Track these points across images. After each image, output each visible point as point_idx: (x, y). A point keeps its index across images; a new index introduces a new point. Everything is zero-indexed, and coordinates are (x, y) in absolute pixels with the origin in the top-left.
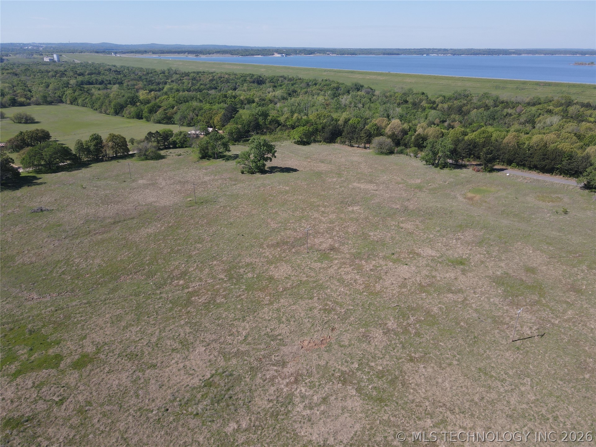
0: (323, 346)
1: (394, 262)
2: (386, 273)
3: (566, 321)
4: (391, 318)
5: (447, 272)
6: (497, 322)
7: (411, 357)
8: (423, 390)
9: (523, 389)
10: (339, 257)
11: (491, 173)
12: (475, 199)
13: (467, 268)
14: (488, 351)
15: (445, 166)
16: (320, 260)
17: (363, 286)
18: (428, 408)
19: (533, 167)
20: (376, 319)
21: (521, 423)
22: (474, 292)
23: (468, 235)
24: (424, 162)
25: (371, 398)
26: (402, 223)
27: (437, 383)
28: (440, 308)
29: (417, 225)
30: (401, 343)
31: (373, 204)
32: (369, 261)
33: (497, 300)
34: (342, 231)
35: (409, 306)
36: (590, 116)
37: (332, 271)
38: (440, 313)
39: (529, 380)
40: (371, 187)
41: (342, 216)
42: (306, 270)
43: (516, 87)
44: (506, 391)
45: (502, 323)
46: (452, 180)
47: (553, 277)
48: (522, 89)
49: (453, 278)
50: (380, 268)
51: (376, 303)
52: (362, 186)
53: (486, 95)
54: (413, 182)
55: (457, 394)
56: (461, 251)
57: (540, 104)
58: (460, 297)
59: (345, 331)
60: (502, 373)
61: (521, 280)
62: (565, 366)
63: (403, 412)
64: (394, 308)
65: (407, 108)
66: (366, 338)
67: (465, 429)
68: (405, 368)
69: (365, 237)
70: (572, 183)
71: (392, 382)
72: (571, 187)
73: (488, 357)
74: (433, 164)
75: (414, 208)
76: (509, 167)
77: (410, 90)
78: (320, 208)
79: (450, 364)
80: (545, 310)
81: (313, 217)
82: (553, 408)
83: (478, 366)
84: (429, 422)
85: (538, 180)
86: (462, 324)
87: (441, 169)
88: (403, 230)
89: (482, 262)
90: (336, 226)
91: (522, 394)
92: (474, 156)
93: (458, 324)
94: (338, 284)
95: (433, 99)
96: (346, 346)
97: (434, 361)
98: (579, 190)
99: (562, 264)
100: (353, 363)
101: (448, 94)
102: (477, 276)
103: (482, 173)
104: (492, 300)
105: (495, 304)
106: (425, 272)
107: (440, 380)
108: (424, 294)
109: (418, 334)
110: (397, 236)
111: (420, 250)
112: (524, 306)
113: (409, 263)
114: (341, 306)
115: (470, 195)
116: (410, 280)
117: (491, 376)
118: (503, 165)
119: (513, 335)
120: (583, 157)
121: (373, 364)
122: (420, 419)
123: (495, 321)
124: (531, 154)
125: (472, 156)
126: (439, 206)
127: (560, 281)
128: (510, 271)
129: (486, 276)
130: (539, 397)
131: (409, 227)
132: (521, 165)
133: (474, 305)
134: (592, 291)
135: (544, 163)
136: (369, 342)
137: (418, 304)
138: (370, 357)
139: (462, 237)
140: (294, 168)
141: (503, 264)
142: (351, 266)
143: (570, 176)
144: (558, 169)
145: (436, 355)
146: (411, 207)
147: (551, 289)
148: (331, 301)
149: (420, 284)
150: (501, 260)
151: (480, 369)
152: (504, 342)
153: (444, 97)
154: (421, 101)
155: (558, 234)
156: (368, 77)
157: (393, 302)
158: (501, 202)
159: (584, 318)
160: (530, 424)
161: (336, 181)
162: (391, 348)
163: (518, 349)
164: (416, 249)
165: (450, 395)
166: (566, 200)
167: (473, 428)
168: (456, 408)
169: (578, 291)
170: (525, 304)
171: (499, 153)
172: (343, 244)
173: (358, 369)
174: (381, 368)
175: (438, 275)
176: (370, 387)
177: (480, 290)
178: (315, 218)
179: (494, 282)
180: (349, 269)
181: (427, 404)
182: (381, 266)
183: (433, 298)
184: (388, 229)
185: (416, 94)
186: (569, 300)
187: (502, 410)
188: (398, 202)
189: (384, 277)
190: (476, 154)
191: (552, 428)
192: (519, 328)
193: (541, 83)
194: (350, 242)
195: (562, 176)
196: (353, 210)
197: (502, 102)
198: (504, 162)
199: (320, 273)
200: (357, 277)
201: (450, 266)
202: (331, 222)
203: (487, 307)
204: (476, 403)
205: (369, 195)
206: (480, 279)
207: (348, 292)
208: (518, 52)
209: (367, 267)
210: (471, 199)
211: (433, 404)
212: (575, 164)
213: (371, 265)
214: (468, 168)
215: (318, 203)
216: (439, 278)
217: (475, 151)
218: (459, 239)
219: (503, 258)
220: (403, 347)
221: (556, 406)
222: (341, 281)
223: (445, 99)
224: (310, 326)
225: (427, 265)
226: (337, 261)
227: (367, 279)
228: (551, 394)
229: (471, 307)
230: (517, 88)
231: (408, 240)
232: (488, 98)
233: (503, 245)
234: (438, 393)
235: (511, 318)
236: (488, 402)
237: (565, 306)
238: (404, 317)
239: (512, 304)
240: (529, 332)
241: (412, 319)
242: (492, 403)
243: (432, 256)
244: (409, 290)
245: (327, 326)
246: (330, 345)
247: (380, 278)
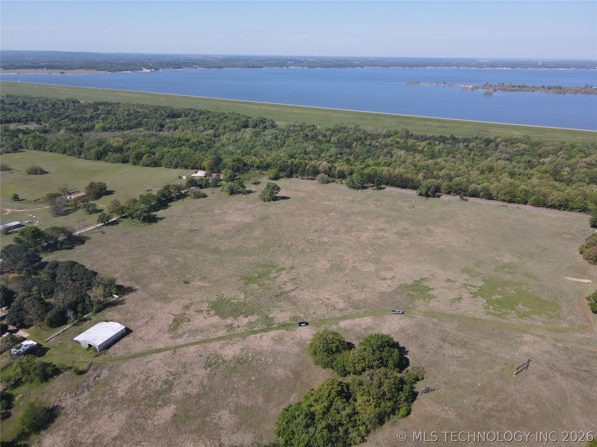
9: (409, 256)
11: (380, 191)
12: (377, 204)
13: (386, 231)
19: (398, 186)
22: (390, 238)
23: (382, 220)
24: (348, 187)
36: (419, 146)
39: (410, 254)
40: (332, 203)
43: (373, 118)
44: (405, 257)
45: (401, 244)
46: (365, 196)
47: (412, 230)
48: (378, 120)
53: (357, 128)
54: (349, 199)
56: (382, 226)
57: (391, 136)
60: (403, 254)
61: (403, 232)
62: (418, 251)
69: (345, 225)
70: (414, 193)
72: (414, 195)
73: (399, 252)
74: (353, 188)
76: (387, 186)
80: (411, 240)
85: (401, 192)
87: (357, 190)
89: (390, 229)
92: (370, 181)
98: (417, 196)
102: (389, 233)
103: (376, 191)
112: (406, 239)
115: (375, 202)
117: (401, 255)
119: (404, 246)
120: (417, 181)
123: (398, 244)
124: (396, 180)
128: (399, 230)
129: (392, 233)
132: (392, 185)
133: (391, 241)
135: (402, 184)
140: (287, 196)
141: (396, 228)
143: (413, 190)
144: (408, 186)
147: (412, 234)
152: (402, 248)
153: (330, 129)
158: (388, 205)
163: (406, 249)
166: (413, 201)
169: (420, 233)
171: (382, 180)
179: (395, 234)
186: (417, 236)
195: (410, 190)
198: (384, 184)
212: (415, 184)
214: (369, 189)
217: (371, 179)
218: (379, 222)
219: (396, 226)
223: (331, 132)
225: (373, 232)
226: (342, 234)
232: (359, 131)
235: (403, 243)
237: (416, 238)
239: (402, 239)
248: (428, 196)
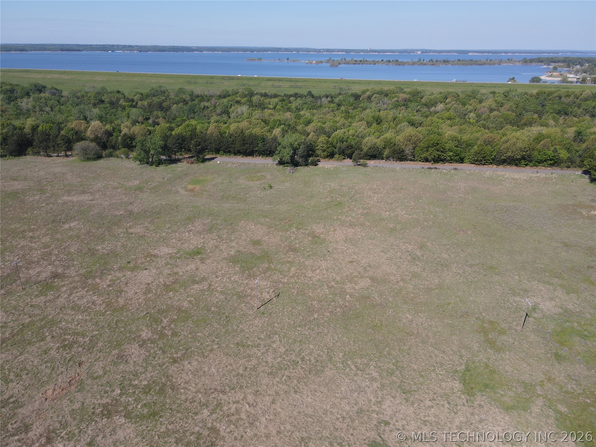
0: (73, 387)
1: (132, 270)
2: (126, 284)
3: (292, 277)
4: (144, 328)
5: (187, 265)
6: (241, 296)
7: (173, 358)
8: (194, 385)
9: (274, 346)
10: (67, 282)
11: (204, 164)
12: (195, 190)
13: (204, 256)
14: (240, 325)
15: (159, 163)
16: (41, 293)
17: (104, 306)
18: (202, 399)
19: (237, 153)
20: (128, 335)
21: (280, 375)
22: (216, 277)
23: (198, 225)
24: (138, 162)
25: (142, 417)
26: (130, 228)
27: (204, 372)
28: (190, 302)
29: (147, 227)
30: (161, 348)
31: (92, 215)
32: (104, 278)
33: (236, 278)
34: (63, 253)
35: (159, 310)
36: (269, 104)
37: (61, 301)
38: (191, 306)
39: (277, 336)
40: (85, 198)
41: (59, 236)
42: (26, 310)
43: (205, 81)
44: (262, 354)
45: (246, 296)
46: (170, 175)
47: (275, 243)
48: (212, 83)
49: (194, 269)
50: (118, 281)
51: (123, 318)
52: (75, 199)
53: (181, 91)
54: (131, 184)
55: (224, 375)
56: (195, 242)
57: (229, 96)
58: (205, 285)
59: (95, 360)
60: (256, 339)
61: (252, 253)
62: (300, 314)
63: (179, 415)
64: (144, 317)
65: (105, 108)
66: (122, 358)
67: (238, 402)
68: (170, 372)
69: (92, 252)
70: (270, 162)
71: (162, 391)
72: (270, 165)
73: (242, 331)
74: (148, 163)
75: (140, 211)
76: (218, 156)
77: (103, 88)
78: (26, 234)
79: (211, 351)
80: (275, 274)
81: (19, 246)
82: (299, 351)
83: (235, 342)
84: (206, 412)
85: (244, 164)
86: (213, 309)
87: (156, 166)
88: (133, 235)
89: (216, 247)
90: (53, 249)
91: (275, 351)
92: (185, 149)
93: (209, 310)
94: (73, 313)
95: (131, 97)
96: (100, 376)
97: (196, 354)
98: (276, 166)
99: (278, 231)
100: (113, 391)
101: (145, 91)
102: (215, 261)
103: (196, 165)
104: (232, 279)
105: (236, 282)
106: (166, 271)
107: (206, 369)
108: (171, 293)
109: (175, 334)
110: (128, 243)
111: (156, 251)
112: (259, 275)
113: (149, 267)
114: (83, 335)
115: (190, 187)
116: (154, 284)
117: (248, 346)
118: (212, 154)
119: (256, 303)
120: (272, 139)
121: (136, 382)
122: (196, 414)
123: (239, 297)
124: (233, 141)
125: (183, 150)
126: (164, 203)
127: (280, 246)
128: (241, 249)
129: (223, 259)
130: (287, 347)
131: (139, 231)
132: (227, 152)
133: (219, 289)
134: (304, 247)
135: (244, 147)
136: (126, 361)
137: (167, 305)
138: (131, 376)
139: (193, 228)
141: (234, 244)
142: (83, 288)
143: (267, 156)
144: (256, 151)
145: (197, 347)
146: (136, 210)
147: (276, 254)
148: (69, 334)
149: (165, 285)
150: (231, 241)
151: (238, 344)
152: (251, 312)
153: (142, 94)
154: (118, 100)
155: (270, 207)
156: (49, 76)
157: (142, 311)
158: (219, 189)
159: (304, 271)
160: (287, 373)
161: (40, 198)
162: (151, 358)
163: (263, 313)
164: (151, 251)
165: (218, 378)
166: (269, 176)
167: (245, 398)
168: (227, 388)
169: (294, 250)
170: (259, 273)
171: (206, 143)
172: (68, 267)
173: (121, 395)
174: (145, 383)
175: (180, 270)
176: (139, 406)
177: (220, 272)
178: (23, 247)
179: (230, 262)
180: (84, 292)
181: (200, 396)
182: (118, 279)
183: (180, 294)
184: (117, 238)
185: (111, 92)
186: (290, 260)
187: (263, 371)
188: (120, 208)
189: (125, 289)
190: (186, 148)
191: (302, 368)
192: (260, 296)
193: (226, 77)
194: (75, 263)
195: (261, 157)
196: (70, 227)
197: (198, 96)
198: (212, 151)
199: (46, 308)
200: (94, 298)
201: (189, 258)
202: (46, 246)
203: (230, 286)
204: (242, 375)
205: (86, 207)
206: (218, 263)
207: (87, 318)
208: (200, 49)
209: (104, 284)
210: (192, 190)
211: (206, 393)
212: (268, 145)
213: (108, 281)
214: (183, 162)
215: (22, 229)
216: (181, 274)
217: (185, 144)
218: (191, 230)
219: (233, 239)
220: (164, 352)
221: (301, 349)
222: (76, 308)
223: (143, 97)
224: (49, 371)
225: (167, 264)
226: (65, 288)
227: (107, 296)
228: (295, 341)
229: (217, 291)
230: (207, 83)
231: (141, 244)
232: (184, 93)
233: (230, 227)
234: (207, 382)
235: (252, 289)
236: (251, 369)
237: (288, 265)
238: (156, 322)
239: (249, 277)
240: (268, 297)
241: (165, 321)
242: (254, 369)
243: (169, 254)
244: (155, 294)
245: (71, 363)
246: (81, 382)
247: (121, 291)
248: (295, 164)
